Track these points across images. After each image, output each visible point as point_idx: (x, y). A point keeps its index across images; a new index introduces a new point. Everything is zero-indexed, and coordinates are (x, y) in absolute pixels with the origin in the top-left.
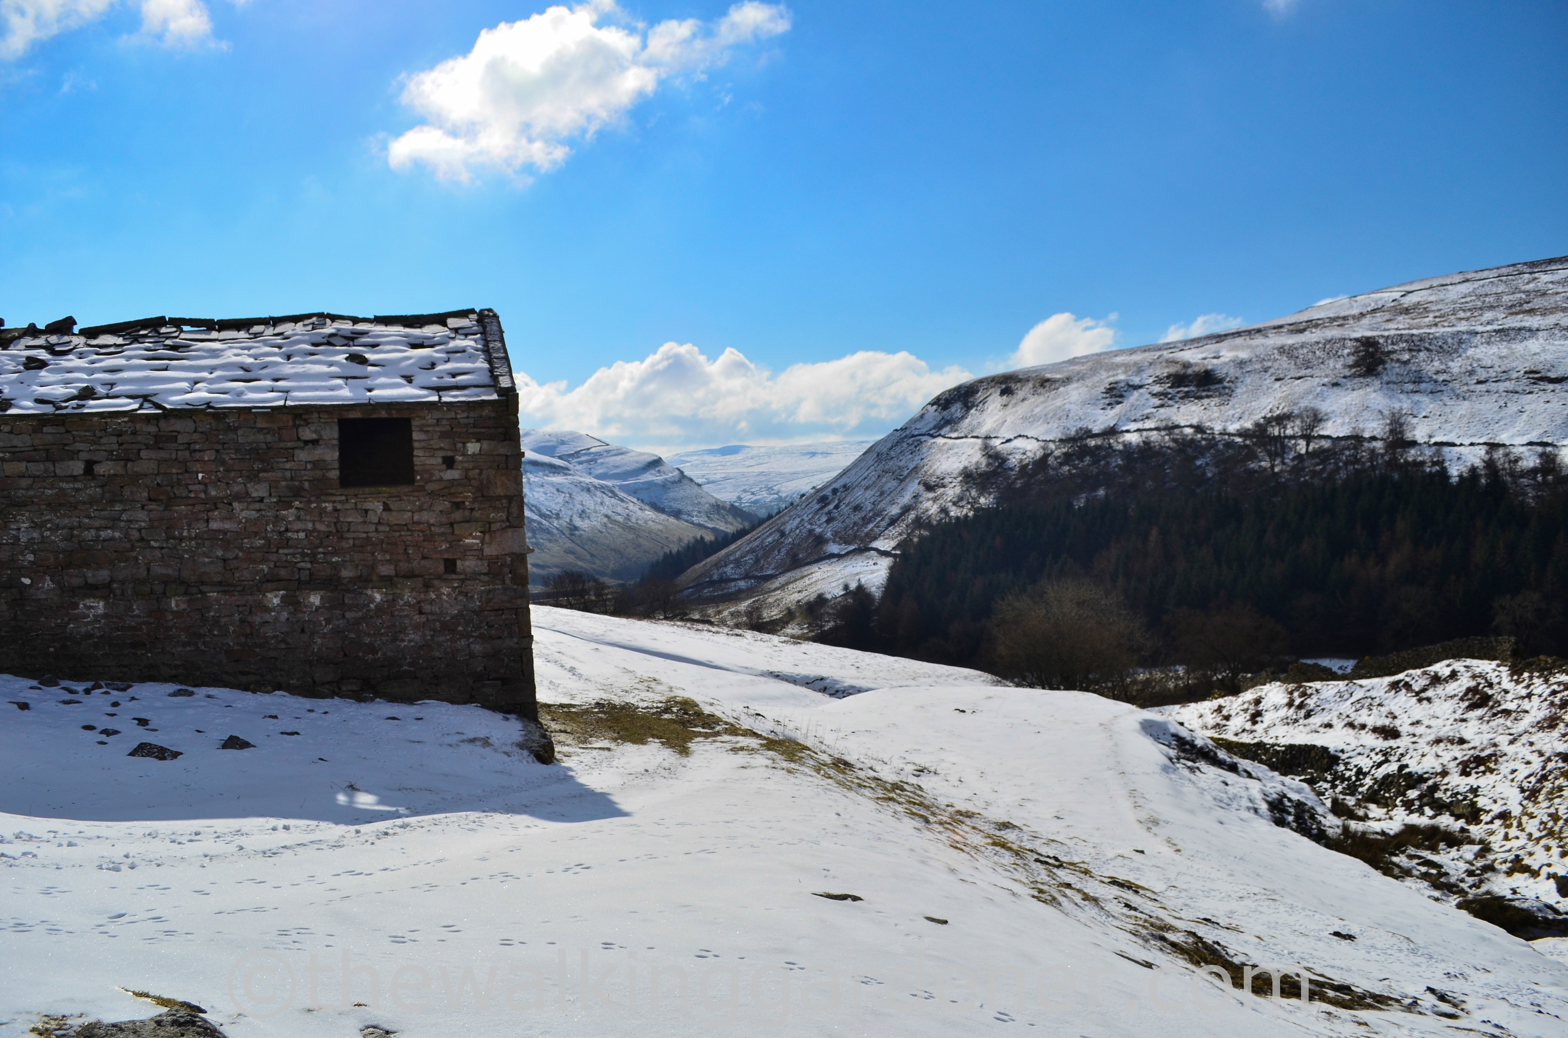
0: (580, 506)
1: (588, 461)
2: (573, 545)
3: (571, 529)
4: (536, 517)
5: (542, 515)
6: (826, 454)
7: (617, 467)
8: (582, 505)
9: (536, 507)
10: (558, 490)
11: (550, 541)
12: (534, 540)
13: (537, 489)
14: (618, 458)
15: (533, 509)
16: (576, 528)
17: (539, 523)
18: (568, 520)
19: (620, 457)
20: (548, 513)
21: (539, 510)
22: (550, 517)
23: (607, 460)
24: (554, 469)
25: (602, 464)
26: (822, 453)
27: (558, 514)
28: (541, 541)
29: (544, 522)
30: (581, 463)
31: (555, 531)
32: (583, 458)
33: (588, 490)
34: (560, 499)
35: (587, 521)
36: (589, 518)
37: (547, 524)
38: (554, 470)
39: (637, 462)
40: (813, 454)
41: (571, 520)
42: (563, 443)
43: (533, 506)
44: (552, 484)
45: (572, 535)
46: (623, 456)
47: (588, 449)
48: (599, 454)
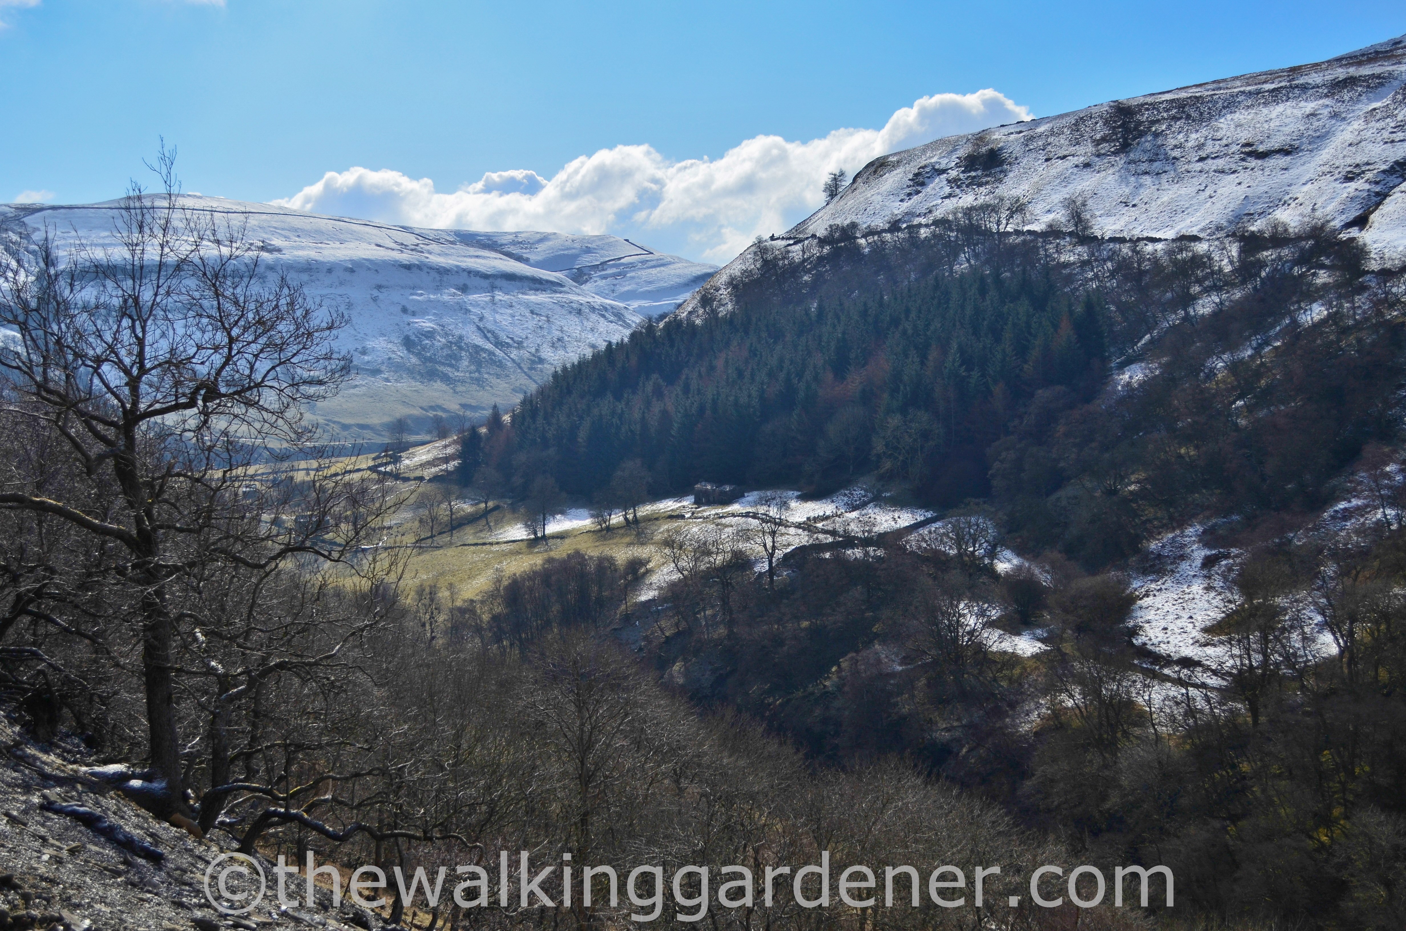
0: (557, 333)
1: (614, 276)
3: (533, 362)
4: (489, 346)
5: (499, 344)
7: (650, 283)
8: (562, 331)
9: (493, 333)
10: (532, 312)
11: (498, 376)
13: (503, 311)
15: (489, 335)
16: (541, 361)
17: (491, 353)
18: (533, 350)
19: (658, 269)
20: (508, 341)
21: (496, 337)
22: (508, 345)
23: (640, 273)
24: (538, 284)
25: (633, 278)
27: (520, 343)
28: (486, 376)
29: (498, 352)
30: (604, 277)
31: (509, 364)
32: (610, 271)
33: (579, 312)
34: (532, 322)
35: (561, 352)
36: (565, 347)
37: (502, 354)
38: (537, 286)
39: (679, 276)
41: (537, 350)
42: (588, 251)
43: (489, 331)
44: (527, 305)
45: (531, 369)
46: (662, 268)
47: (620, 259)
48: (632, 266)
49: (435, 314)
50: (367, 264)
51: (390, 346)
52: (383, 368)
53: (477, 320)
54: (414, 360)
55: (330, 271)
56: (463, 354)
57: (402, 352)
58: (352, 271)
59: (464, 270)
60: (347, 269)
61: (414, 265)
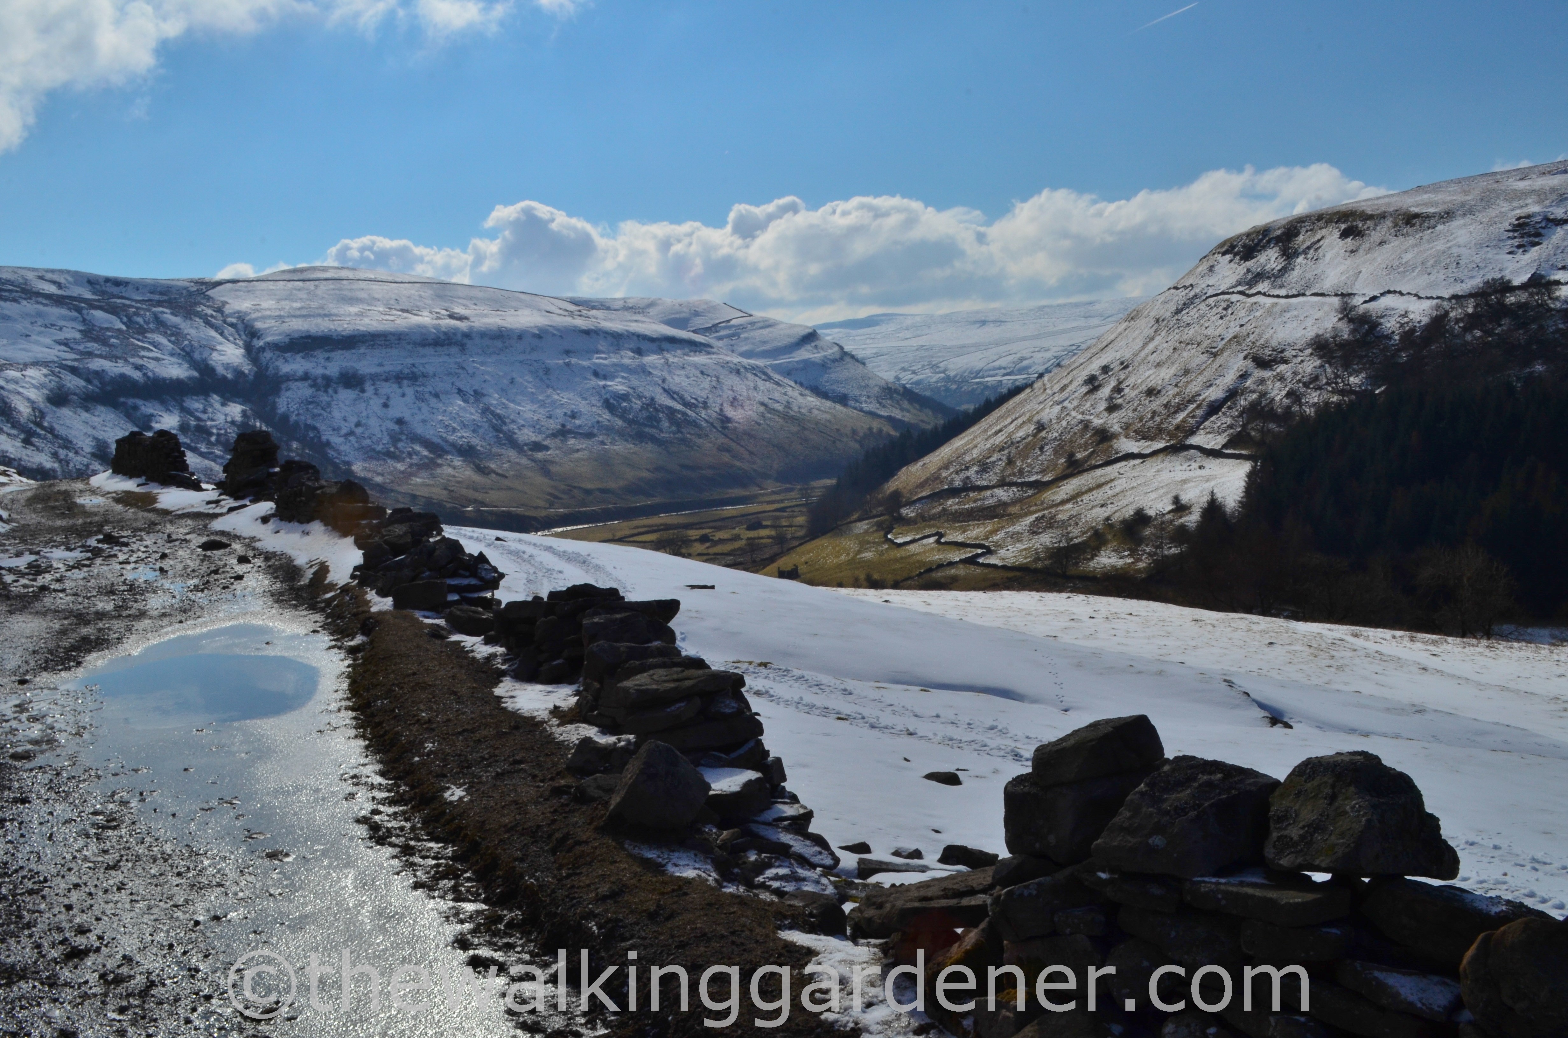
0: (730, 392)
1: (729, 336)
2: (727, 441)
3: (722, 421)
4: (679, 407)
5: (686, 404)
6: (999, 322)
7: (765, 342)
8: (733, 390)
9: (678, 394)
10: (702, 373)
11: (700, 436)
12: (679, 435)
13: (678, 372)
14: (765, 332)
15: (676, 396)
16: (728, 420)
17: (684, 414)
18: (717, 409)
19: (768, 330)
20: (693, 401)
21: (682, 398)
22: (696, 406)
23: (752, 334)
24: (695, 346)
25: (746, 339)
26: (994, 321)
27: (705, 403)
28: (689, 436)
29: (689, 412)
30: (720, 338)
31: (704, 424)
32: (723, 333)
33: (738, 372)
34: (706, 383)
35: (740, 411)
36: (742, 406)
37: (694, 415)
38: (694, 348)
39: (789, 336)
40: (983, 323)
41: (721, 410)
42: (697, 314)
43: (674, 393)
44: (695, 366)
45: (724, 428)
46: (771, 329)
47: (729, 321)
48: (742, 327)
49: (623, 377)
50: (551, 329)
51: (594, 409)
52: (595, 431)
53: (660, 382)
54: (619, 423)
55: (520, 337)
56: (661, 415)
57: (606, 416)
58: (539, 337)
59: (633, 334)
60: (535, 336)
61: (592, 330)
